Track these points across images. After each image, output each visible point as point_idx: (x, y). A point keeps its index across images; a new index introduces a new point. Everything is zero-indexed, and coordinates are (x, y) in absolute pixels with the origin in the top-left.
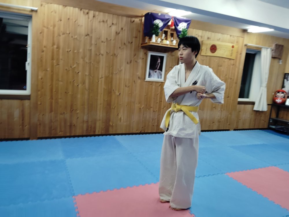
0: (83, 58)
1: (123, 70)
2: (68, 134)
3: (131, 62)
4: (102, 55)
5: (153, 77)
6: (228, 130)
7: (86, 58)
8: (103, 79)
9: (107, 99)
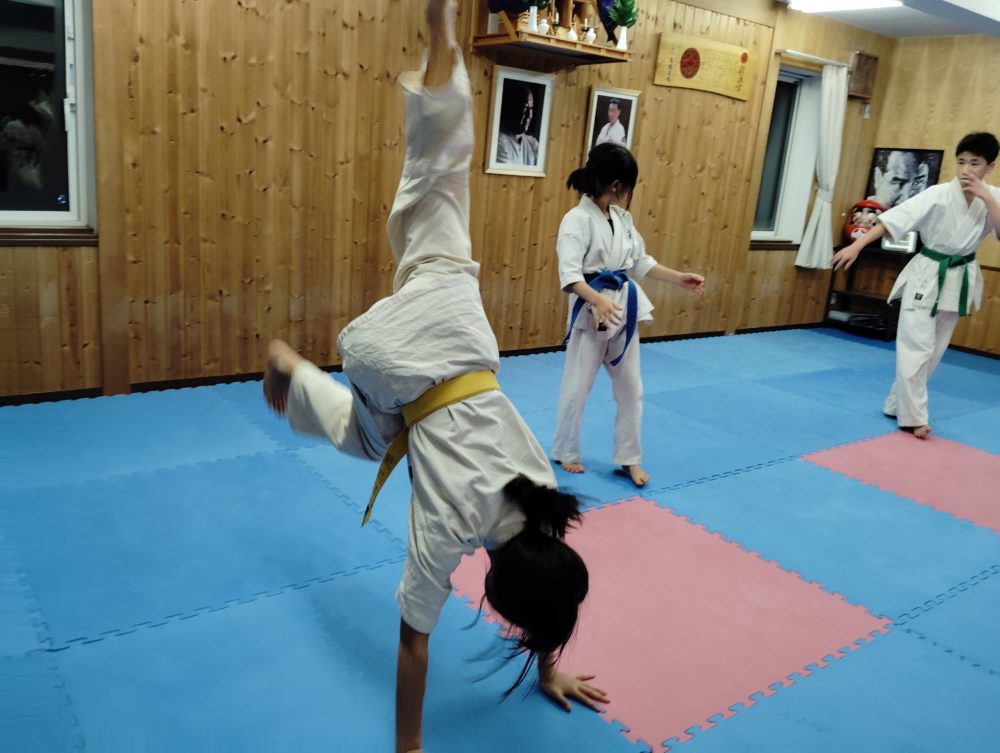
0: (282, 87)
4: (346, 76)
6: (721, 334)
7: (289, 88)
8: (350, 166)
9: (364, 241)
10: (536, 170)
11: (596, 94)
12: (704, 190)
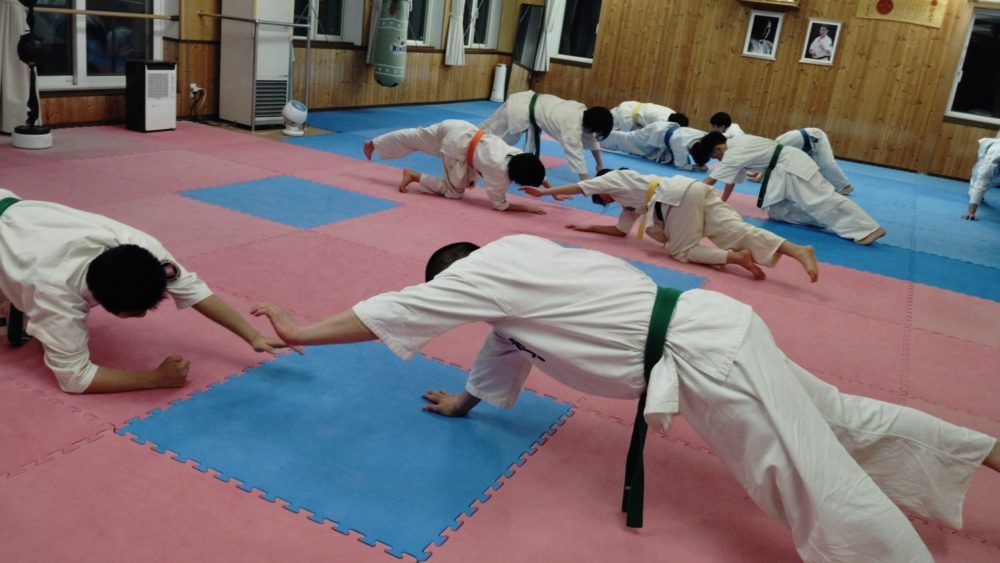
0: (656, 20)
1: (709, 38)
3: (722, 25)
4: (682, 15)
5: (757, 51)
7: (660, 20)
8: (679, 50)
9: (678, 78)
10: (772, 57)
11: (812, 21)
12: (899, 78)
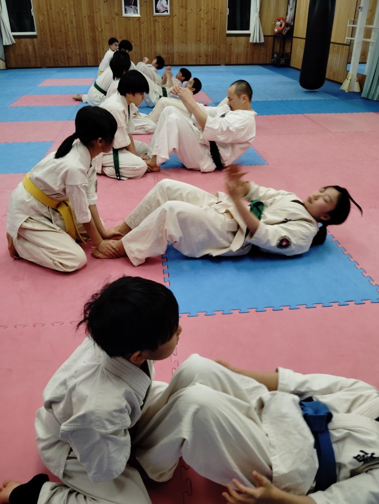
1: (102, 9)
2: (67, 65)
3: (107, 0)
5: (130, 13)
6: (219, 65)
8: (86, 18)
9: (92, 35)
